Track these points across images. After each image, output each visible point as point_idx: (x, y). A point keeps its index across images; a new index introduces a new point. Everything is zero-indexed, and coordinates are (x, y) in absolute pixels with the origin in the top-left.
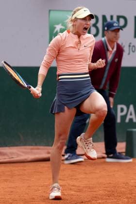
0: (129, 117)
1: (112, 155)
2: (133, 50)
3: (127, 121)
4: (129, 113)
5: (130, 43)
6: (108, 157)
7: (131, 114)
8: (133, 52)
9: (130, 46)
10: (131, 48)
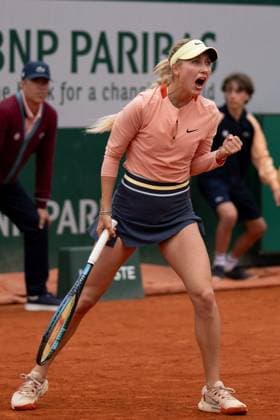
0: (63, 224)
1: (35, 298)
2: (70, 95)
3: (60, 230)
4: (63, 217)
5: (64, 83)
6: (30, 302)
7: (67, 219)
8: (70, 99)
9: (63, 88)
10: (65, 92)
